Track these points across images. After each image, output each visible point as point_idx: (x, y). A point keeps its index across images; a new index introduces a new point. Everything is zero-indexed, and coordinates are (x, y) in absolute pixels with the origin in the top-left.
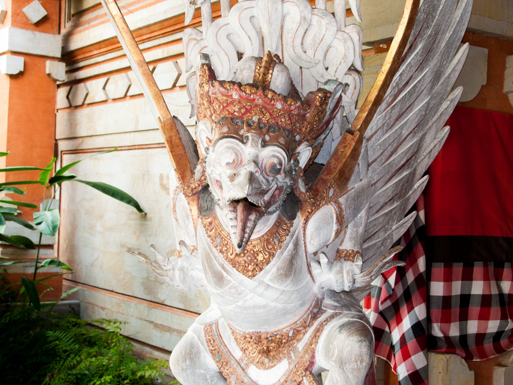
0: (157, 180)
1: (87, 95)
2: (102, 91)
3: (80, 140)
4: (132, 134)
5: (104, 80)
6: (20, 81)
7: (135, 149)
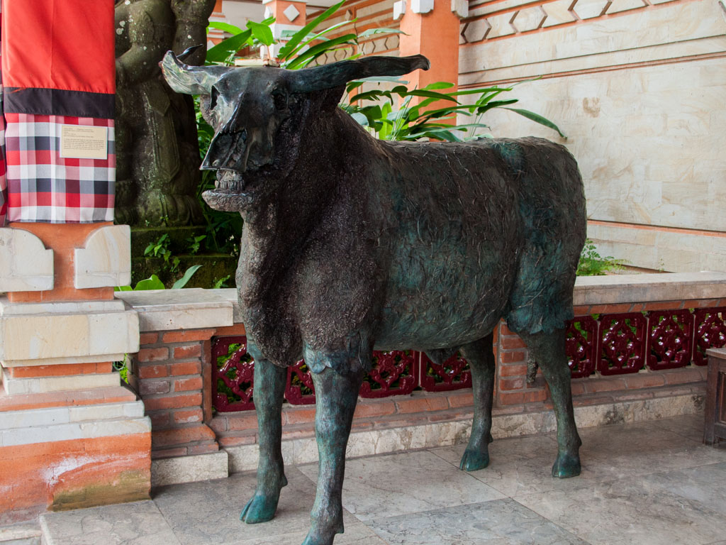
0: (580, 104)
1: (489, 30)
2: (509, 26)
3: (480, 74)
4: (549, 63)
5: (511, 14)
6: (429, 19)
7: (551, 77)
